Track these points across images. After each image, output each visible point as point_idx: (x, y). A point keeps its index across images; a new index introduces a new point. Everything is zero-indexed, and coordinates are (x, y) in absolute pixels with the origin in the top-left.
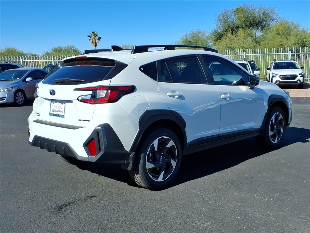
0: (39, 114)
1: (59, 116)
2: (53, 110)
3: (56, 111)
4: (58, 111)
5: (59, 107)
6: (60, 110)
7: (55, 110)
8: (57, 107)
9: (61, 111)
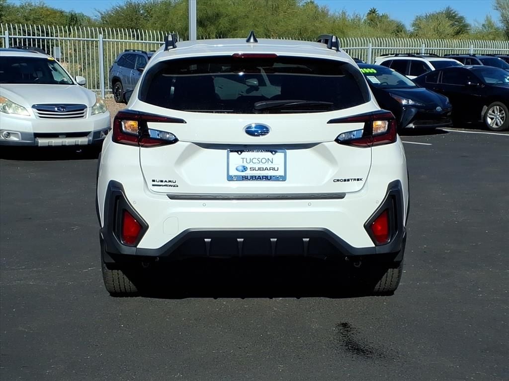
2: (241, 169)
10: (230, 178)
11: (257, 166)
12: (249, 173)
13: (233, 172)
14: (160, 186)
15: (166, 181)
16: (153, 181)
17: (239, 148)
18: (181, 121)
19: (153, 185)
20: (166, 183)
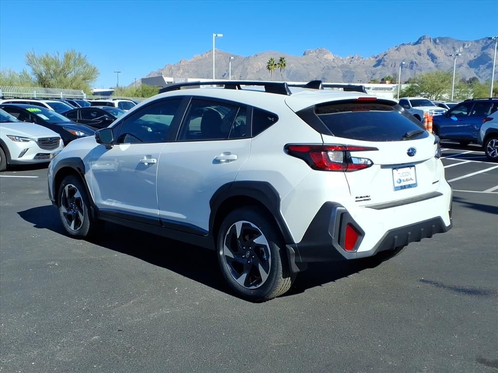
0: (367, 196)
1: (410, 186)
2: (399, 181)
3: (404, 181)
4: (407, 180)
5: (407, 174)
6: (408, 177)
7: (402, 179)
8: (404, 175)
9: (411, 179)
10: (396, 189)
11: (405, 178)
12: (403, 184)
13: (397, 185)
14: (361, 201)
15: (364, 197)
16: (357, 198)
17: (396, 167)
18: (375, 149)
19: (356, 201)
20: (364, 198)
